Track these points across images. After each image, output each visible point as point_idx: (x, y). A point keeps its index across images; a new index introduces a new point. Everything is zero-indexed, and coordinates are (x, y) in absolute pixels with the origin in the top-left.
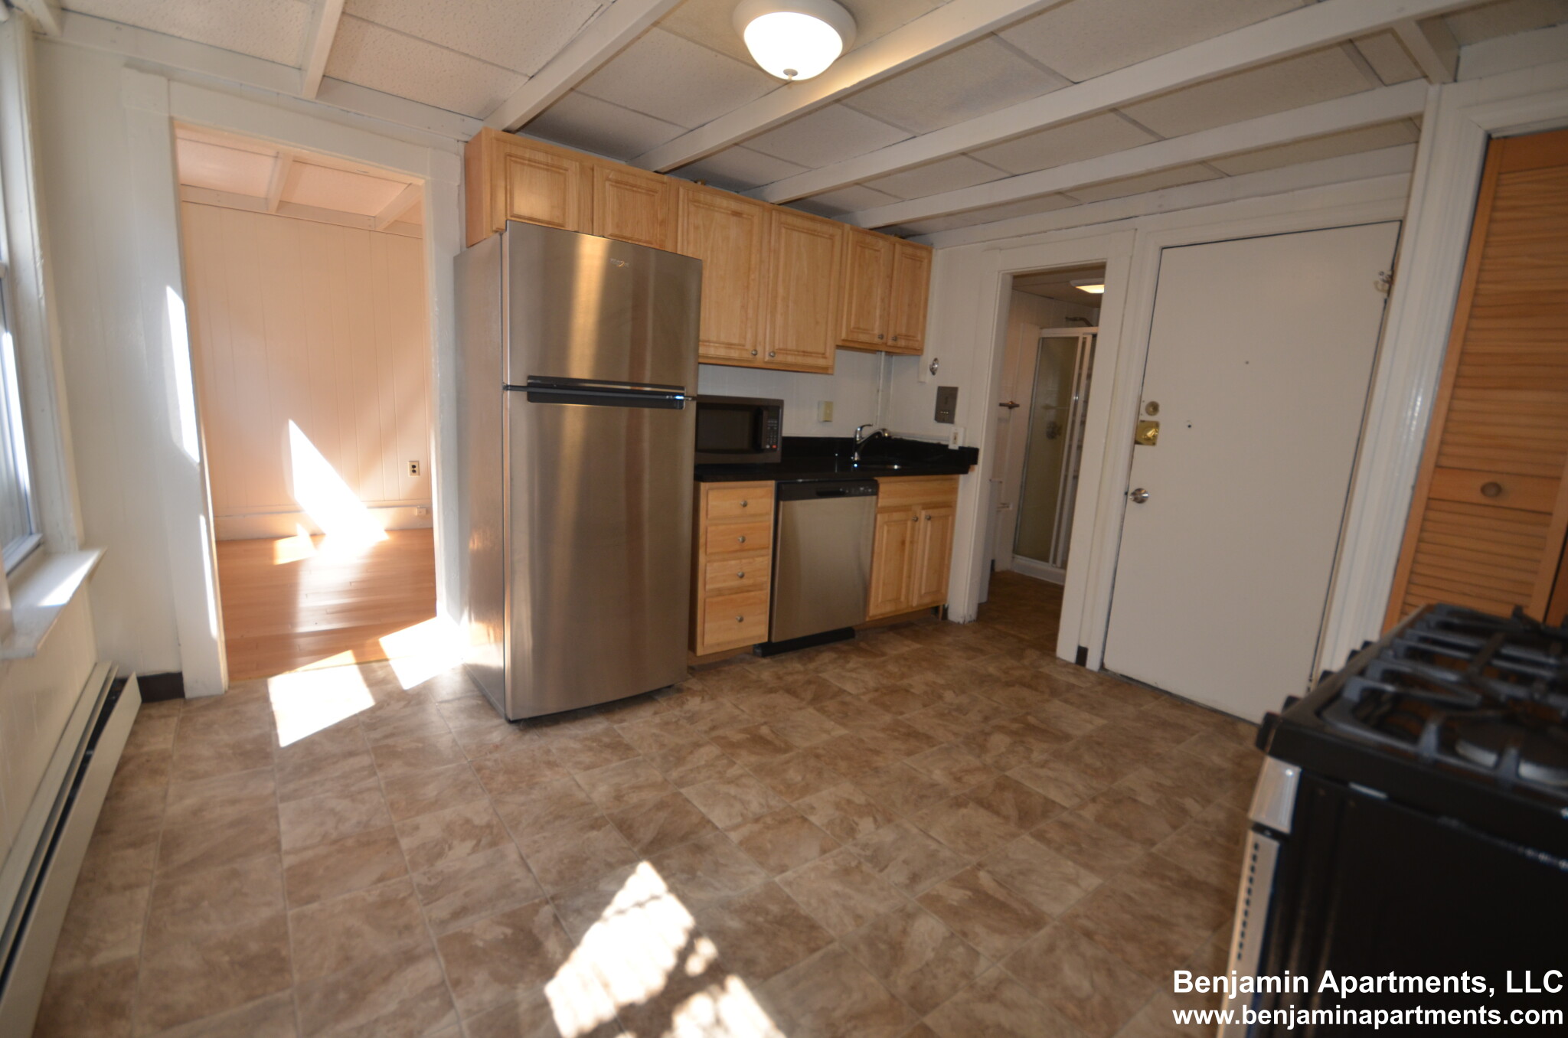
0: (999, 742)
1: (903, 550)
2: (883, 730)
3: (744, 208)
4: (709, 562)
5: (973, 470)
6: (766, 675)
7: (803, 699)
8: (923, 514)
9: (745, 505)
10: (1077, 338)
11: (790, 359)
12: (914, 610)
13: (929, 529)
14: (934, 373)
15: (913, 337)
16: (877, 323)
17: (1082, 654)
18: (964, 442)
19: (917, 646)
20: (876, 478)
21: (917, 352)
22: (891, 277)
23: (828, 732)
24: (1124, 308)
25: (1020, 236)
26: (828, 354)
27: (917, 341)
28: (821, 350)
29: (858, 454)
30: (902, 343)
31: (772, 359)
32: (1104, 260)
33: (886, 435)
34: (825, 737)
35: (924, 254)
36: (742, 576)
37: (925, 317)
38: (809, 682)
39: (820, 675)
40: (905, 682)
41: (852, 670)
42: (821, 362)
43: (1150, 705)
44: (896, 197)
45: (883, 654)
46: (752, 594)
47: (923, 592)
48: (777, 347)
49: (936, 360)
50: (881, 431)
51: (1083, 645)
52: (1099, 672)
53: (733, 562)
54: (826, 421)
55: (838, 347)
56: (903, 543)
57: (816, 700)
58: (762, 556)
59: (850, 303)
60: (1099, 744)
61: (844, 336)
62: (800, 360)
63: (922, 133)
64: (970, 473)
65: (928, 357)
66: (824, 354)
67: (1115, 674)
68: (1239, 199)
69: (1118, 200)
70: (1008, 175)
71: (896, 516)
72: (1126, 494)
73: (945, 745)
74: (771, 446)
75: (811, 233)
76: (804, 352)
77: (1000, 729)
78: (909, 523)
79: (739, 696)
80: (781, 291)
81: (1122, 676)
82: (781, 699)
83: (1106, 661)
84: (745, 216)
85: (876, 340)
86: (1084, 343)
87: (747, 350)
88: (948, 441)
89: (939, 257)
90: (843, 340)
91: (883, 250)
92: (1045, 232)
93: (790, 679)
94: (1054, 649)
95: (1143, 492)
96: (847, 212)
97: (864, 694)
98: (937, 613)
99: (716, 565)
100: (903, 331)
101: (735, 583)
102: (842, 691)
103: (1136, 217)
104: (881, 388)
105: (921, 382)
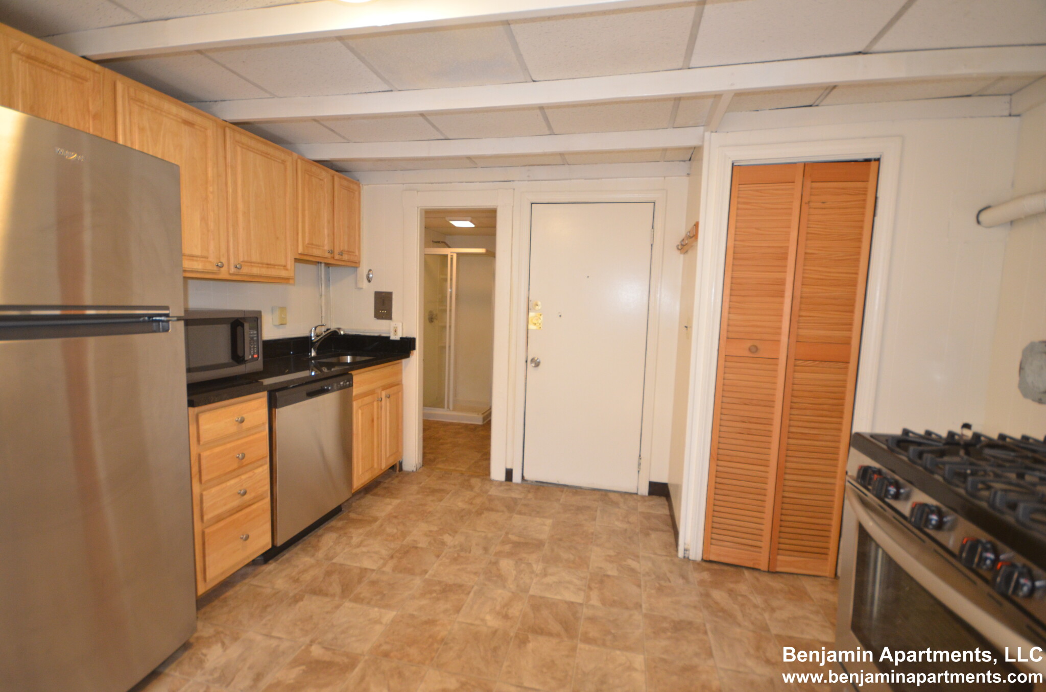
0: (507, 565)
1: (373, 426)
2: (423, 595)
3: (198, 120)
4: (205, 490)
5: (413, 354)
6: (280, 583)
7: (333, 595)
8: (384, 394)
9: (242, 421)
10: (446, 256)
11: (255, 271)
12: (384, 471)
13: (388, 404)
14: (369, 281)
15: (353, 252)
16: (326, 241)
17: (509, 474)
18: (403, 334)
19: (396, 502)
20: (350, 372)
21: (354, 265)
22: (333, 203)
23: (378, 622)
24: (512, 240)
25: (432, 183)
26: (289, 267)
27: (356, 256)
28: (283, 263)
29: (315, 350)
30: (346, 257)
31: (238, 270)
32: (495, 207)
33: (342, 333)
34: (379, 629)
35: (355, 187)
36: (245, 493)
37: (359, 236)
38: (329, 573)
39: (334, 561)
40: (409, 539)
41: (359, 545)
42: (284, 273)
43: (564, 497)
44: (344, 137)
45: (375, 519)
46: (254, 507)
47: (388, 455)
48: (241, 260)
49: (370, 270)
50: (337, 330)
51: (509, 467)
52: (522, 483)
53: (232, 482)
54: (282, 324)
55: (297, 260)
56: (373, 421)
57: (346, 590)
58: (261, 466)
59: (303, 222)
60: (561, 540)
61: (300, 250)
62: (264, 271)
63: (400, 89)
64: (411, 357)
65: (363, 269)
66: (285, 266)
67: (532, 482)
68: (573, 179)
69: (501, 168)
70: (443, 138)
71: (367, 400)
72: (526, 361)
73: (476, 588)
74: (252, 356)
75: (266, 155)
76: (268, 264)
77: (499, 554)
78: (375, 403)
79: (264, 621)
80: (241, 206)
81: (537, 482)
82: (312, 605)
83: (525, 475)
85: (327, 255)
86: (452, 259)
87: (210, 262)
88: (390, 333)
89: (366, 190)
90: (300, 254)
91: (325, 180)
92: (451, 183)
93: (307, 577)
94: (489, 474)
95: (536, 359)
96: (290, 143)
97: (384, 565)
98: (396, 468)
99: (214, 490)
100: (346, 248)
101: (236, 503)
102: (364, 571)
103: (513, 181)
104: (323, 293)
105: (359, 288)
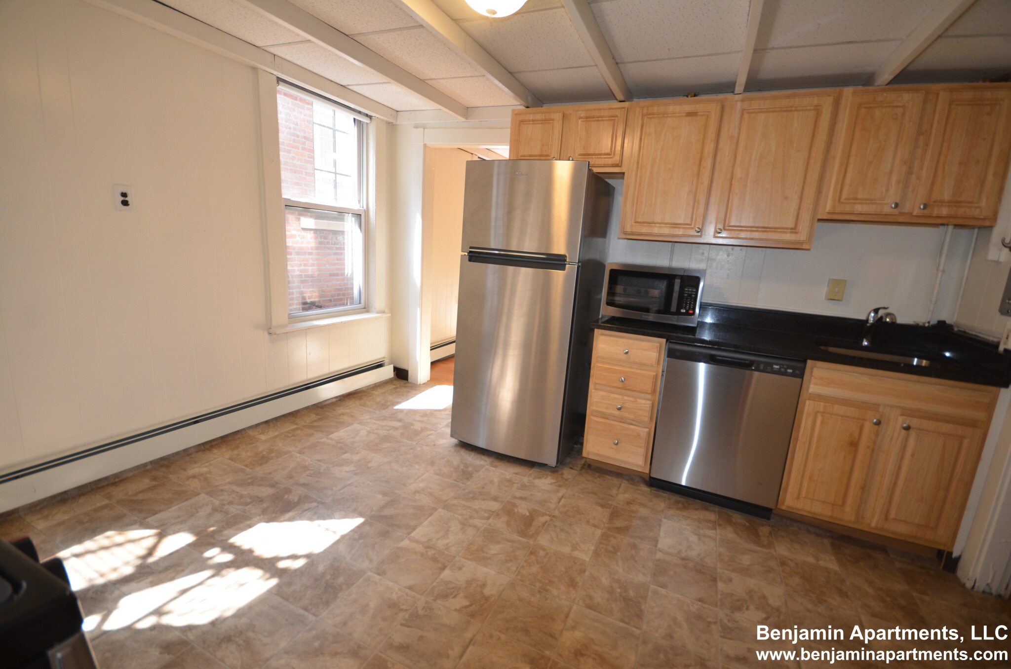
84: (699, 114)
